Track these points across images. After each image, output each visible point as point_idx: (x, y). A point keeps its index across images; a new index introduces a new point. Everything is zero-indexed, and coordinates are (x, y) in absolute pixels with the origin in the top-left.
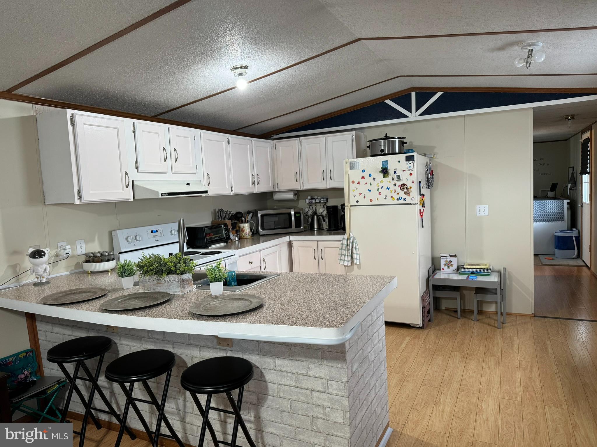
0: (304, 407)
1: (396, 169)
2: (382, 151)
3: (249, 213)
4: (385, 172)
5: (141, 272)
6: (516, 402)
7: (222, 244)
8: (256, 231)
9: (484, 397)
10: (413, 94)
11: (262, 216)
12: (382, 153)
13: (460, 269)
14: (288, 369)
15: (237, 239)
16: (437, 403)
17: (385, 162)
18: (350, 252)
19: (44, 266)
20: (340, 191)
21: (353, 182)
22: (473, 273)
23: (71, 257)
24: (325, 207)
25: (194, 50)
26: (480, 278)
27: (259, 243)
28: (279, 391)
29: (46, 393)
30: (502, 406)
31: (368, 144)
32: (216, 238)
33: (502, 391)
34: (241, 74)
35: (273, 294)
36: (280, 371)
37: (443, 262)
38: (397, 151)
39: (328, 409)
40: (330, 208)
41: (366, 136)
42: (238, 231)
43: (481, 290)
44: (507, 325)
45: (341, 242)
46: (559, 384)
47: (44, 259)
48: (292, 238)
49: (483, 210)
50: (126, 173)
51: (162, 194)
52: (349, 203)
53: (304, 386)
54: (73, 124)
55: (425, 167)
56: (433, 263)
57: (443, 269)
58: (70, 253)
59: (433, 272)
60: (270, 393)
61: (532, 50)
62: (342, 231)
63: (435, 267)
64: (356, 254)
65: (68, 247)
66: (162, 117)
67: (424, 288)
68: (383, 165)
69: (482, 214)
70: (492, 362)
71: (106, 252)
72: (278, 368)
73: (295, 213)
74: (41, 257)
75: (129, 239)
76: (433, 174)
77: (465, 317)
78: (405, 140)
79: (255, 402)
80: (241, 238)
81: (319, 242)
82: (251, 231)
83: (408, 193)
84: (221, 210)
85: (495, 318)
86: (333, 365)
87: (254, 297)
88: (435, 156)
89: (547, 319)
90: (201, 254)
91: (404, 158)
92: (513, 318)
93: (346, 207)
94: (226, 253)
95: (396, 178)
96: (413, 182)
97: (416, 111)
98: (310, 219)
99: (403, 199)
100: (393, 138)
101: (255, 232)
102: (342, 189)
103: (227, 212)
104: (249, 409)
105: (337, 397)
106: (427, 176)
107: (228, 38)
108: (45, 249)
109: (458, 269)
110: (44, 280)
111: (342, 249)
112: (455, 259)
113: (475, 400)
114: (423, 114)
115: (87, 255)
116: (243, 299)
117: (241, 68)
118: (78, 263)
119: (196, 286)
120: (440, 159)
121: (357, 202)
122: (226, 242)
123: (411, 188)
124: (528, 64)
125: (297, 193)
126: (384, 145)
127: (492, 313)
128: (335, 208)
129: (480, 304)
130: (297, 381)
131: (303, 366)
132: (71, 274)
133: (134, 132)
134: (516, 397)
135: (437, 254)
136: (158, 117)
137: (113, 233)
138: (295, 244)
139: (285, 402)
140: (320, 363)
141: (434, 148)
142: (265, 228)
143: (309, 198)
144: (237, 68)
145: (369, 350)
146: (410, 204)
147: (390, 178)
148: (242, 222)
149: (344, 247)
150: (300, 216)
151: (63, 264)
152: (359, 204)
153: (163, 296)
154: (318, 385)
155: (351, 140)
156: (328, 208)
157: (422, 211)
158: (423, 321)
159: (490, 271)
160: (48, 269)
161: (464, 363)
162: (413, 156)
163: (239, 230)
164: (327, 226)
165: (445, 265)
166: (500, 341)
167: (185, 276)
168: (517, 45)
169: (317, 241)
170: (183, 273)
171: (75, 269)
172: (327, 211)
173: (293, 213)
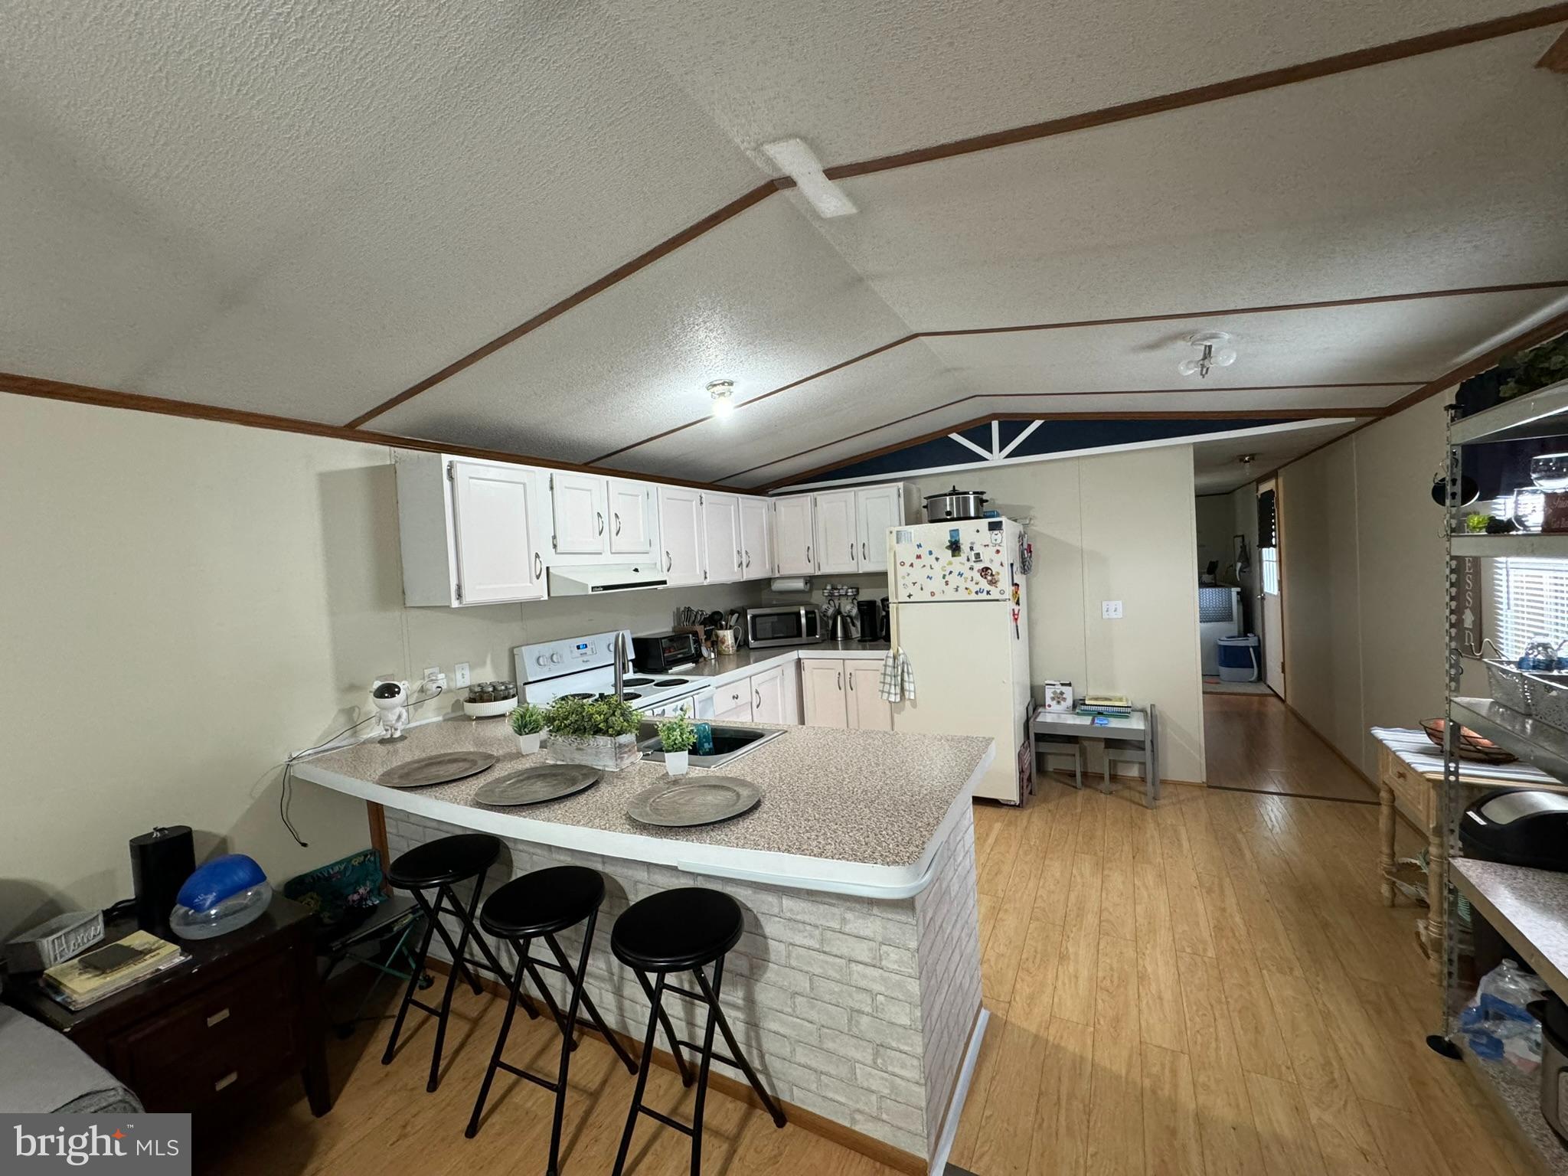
0: (836, 989)
1: (972, 543)
2: (949, 513)
3: (732, 612)
4: (955, 547)
5: (551, 728)
6: (1206, 959)
7: (690, 665)
8: (744, 641)
9: (1146, 948)
10: (995, 425)
11: (754, 617)
12: (949, 518)
13: (1078, 705)
14: (806, 918)
15: (713, 655)
16: (1063, 958)
17: (954, 532)
18: (899, 678)
19: (399, 710)
20: (880, 578)
21: (903, 564)
22: (1100, 713)
23: (445, 693)
24: (855, 602)
25: (646, 355)
26: (1115, 723)
27: (748, 664)
28: (789, 956)
29: (391, 930)
30: (1182, 969)
31: (925, 502)
32: (680, 656)
33: (1177, 936)
34: (722, 394)
35: (777, 775)
36: (790, 920)
37: (1049, 693)
38: (972, 514)
39: (880, 998)
40: (863, 605)
41: (919, 490)
42: (715, 643)
43: (1114, 744)
44: (1162, 802)
45: (884, 662)
46: (1279, 925)
47: (399, 698)
48: (802, 653)
49: (1115, 609)
50: (537, 556)
51: (593, 588)
52: (897, 598)
53: (835, 951)
54: (451, 478)
55: (1017, 540)
56: (1032, 696)
57: (1049, 706)
58: (445, 687)
59: (1035, 710)
60: (773, 957)
61: (1210, 347)
62: (882, 642)
63: (1036, 703)
64: (909, 682)
65: (441, 676)
66: (598, 464)
67: (1021, 739)
68: (951, 536)
69: (1113, 615)
70: (1150, 877)
71: (503, 684)
72: (788, 915)
73: (807, 613)
74: (392, 695)
75: (541, 660)
76: (1031, 552)
77: (1090, 787)
78: (985, 497)
79: (746, 972)
80: (720, 654)
81: (847, 661)
82: (736, 642)
83: (993, 583)
84: (689, 609)
85: (1142, 789)
86: (890, 916)
87: (743, 783)
88: (1032, 522)
89: (1230, 793)
90: (656, 685)
91: (987, 527)
92: (1170, 789)
93: (890, 605)
94: (696, 682)
95: (973, 558)
96: (1002, 565)
97: (1000, 451)
98: (831, 622)
99: (985, 592)
100: (967, 493)
101: (742, 644)
102: (885, 574)
103: (697, 613)
104: (734, 984)
105: (898, 977)
106: (1022, 554)
107: (702, 335)
108: (400, 681)
109: (1074, 706)
110: (397, 734)
111: (885, 674)
112: (1070, 689)
113: (1130, 953)
114: (1012, 454)
115: (470, 688)
116: (722, 788)
117: (723, 384)
118: (458, 701)
119: (641, 754)
120: (1039, 526)
121: (909, 596)
122: (696, 662)
123: (998, 573)
124: (1204, 371)
125: (810, 580)
126: (951, 504)
127: (1133, 779)
128: (871, 604)
129: (1113, 764)
130: (822, 941)
131: (834, 914)
132: (444, 720)
133: (552, 488)
134: (1205, 950)
135: (1039, 682)
136: (591, 465)
137: (516, 651)
138: (806, 663)
139: (800, 976)
140: (865, 910)
141: (1030, 508)
142: (759, 636)
143: (829, 587)
144: (715, 385)
145: (949, 878)
146: (997, 600)
147: (963, 558)
148: (721, 628)
149: (889, 670)
150: (815, 618)
151: (432, 704)
152: (912, 599)
153: (585, 774)
154: (862, 951)
155: (896, 496)
156: (860, 604)
157: (1016, 612)
158: (1021, 795)
159: (1129, 710)
160: (405, 715)
161: (1100, 876)
162: (1001, 522)
163: (717, 642)
164: (857, 632)
165: (1053, 699)
166: (1156, 834)
167: (623, 739)
168: (1184, 339)
169: (844, 660)
170: (619, 733)
171: (453, 711)
172: (859, 609)
173: (803, 612)
